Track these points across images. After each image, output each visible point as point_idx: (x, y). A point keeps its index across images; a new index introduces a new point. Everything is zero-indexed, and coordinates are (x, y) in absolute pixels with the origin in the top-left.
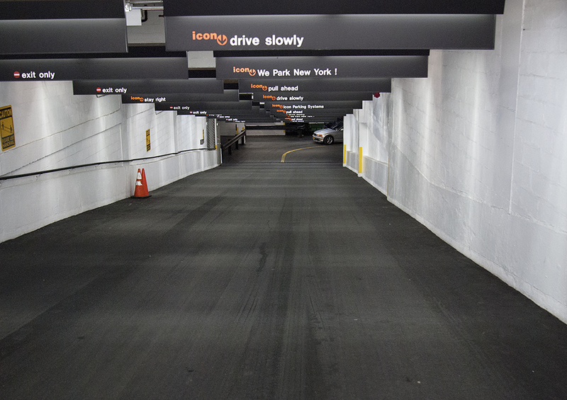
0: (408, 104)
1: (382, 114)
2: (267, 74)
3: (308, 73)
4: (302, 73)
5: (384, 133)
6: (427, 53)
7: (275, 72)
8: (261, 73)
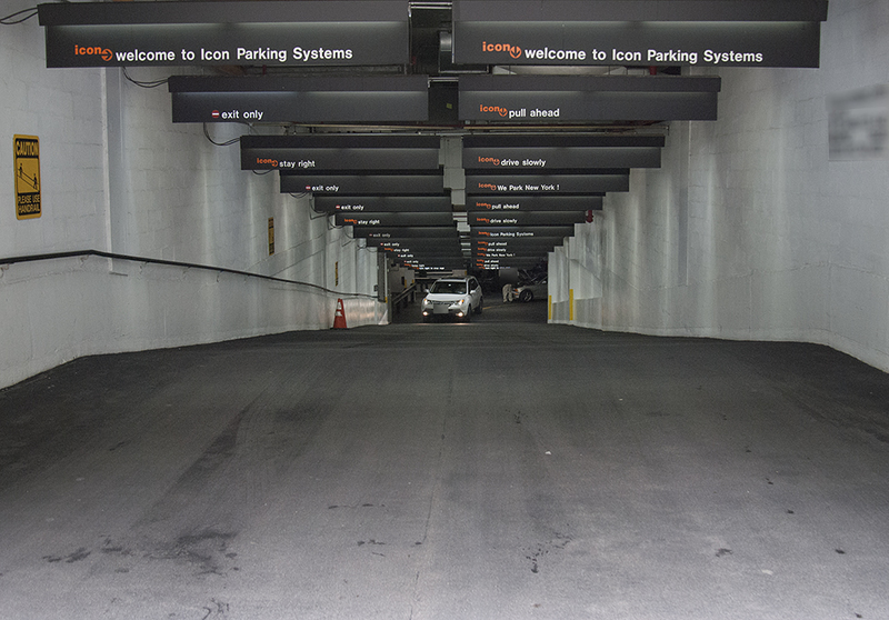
0: (620, 224)
1: (596, 243)
2: (505, 188)
3: (537, 188)
4: (532, 188)
5: (597, 262)
6: (627, 172)
7: (511, 187)
8: (500, 188)
